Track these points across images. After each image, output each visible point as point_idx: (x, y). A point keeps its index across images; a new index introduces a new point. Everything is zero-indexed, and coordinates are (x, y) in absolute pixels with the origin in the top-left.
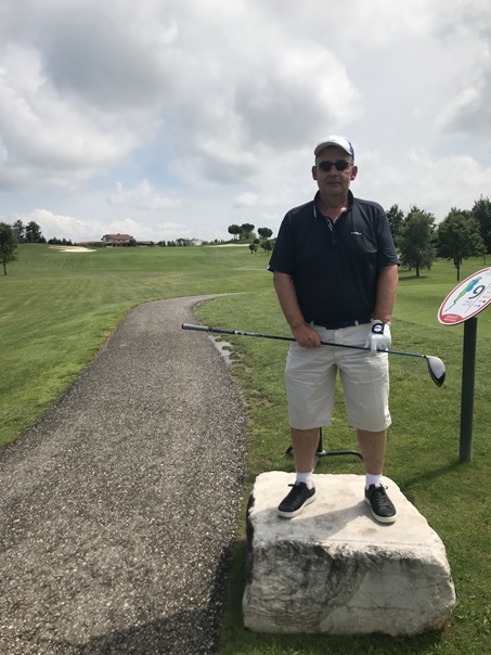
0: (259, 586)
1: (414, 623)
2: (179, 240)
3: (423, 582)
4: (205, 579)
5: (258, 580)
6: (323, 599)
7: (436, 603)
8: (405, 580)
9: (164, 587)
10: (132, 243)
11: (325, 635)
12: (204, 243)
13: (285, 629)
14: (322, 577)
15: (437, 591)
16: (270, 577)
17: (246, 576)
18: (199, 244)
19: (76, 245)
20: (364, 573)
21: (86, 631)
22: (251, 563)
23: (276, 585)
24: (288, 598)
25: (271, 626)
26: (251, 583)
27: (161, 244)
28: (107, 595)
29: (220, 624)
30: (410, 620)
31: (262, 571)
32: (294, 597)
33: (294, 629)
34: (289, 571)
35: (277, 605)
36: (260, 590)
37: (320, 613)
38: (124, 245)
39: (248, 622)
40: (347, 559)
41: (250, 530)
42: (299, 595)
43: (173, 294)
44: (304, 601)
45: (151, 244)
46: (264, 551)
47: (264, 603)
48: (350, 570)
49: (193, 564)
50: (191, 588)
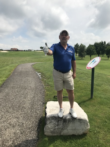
0: (48, 126)
1: (81, 132)
2: (29, 50)
3: (83, 124)
4: (36, 125)
5: (48, 124)
6: (62, 128)
7: (85, 128)
8: (79, 123)
9: (26, 127)
10: (18, 50)
11: (62, 136)
12: (35, 51)
13: (54, 135)
14: (62, 123)
15: (86, 125)
16: (50, 124)
17: (45, 124)
18: (33, 51)
19: (4, 50)
20: (71, 122)
21: (9, 137)
22: (46, 121)
23: (52, 125)
24: (54, 128)
25: (51, 134)
26: (46, 125)
27: (24, 51)
28: (13, 129)
29: (39, 134)
30: (80, 132)
31: (48, 122)
32: (55, 128)
33: (55, 135)
34: (54, 122)
35: (52, 130)
36: (48, 127)
37: (61, 131)
38: (16, 51)
39: (45, 134)
40: (67, 119)
41: (46, 114)
42: (57, 127)
43: (27, 62)
44: (58, 129)
45: (22, 51)
46: (49, 118)
47: (49, 129)
48: (68, 122)
49: (33, 122)
50: (33, 127)
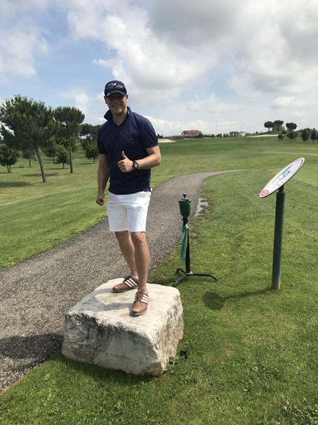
2: (231, 133)
3: (140, 346)
5: (67, 331)
6: (95, 347)
7: (147, 359)
8: (131, 343)
10: (200, 136)
12: (247, 135)
13: (79, 359)
14: (94, 335)
15: (147, 352)
16: (73, 331)
18: (244, 135)
19: (165, 138)
20: (112, 336)
23: (75, 335)
24: (80, 343)
25: (73, 356)
27: (219, 136)
30: (135, 366)
32: (83, 343)
33: (83, 360)
34: (81, 329)
35: (75, 346)
36: (68, 336)
37: (94, 354)
38: (195, 137)
39: (63, 352)
40: (105, 327)
44: (88, 346)
45: (213, 136)
47: (70, 344)
48: (106, 333)
